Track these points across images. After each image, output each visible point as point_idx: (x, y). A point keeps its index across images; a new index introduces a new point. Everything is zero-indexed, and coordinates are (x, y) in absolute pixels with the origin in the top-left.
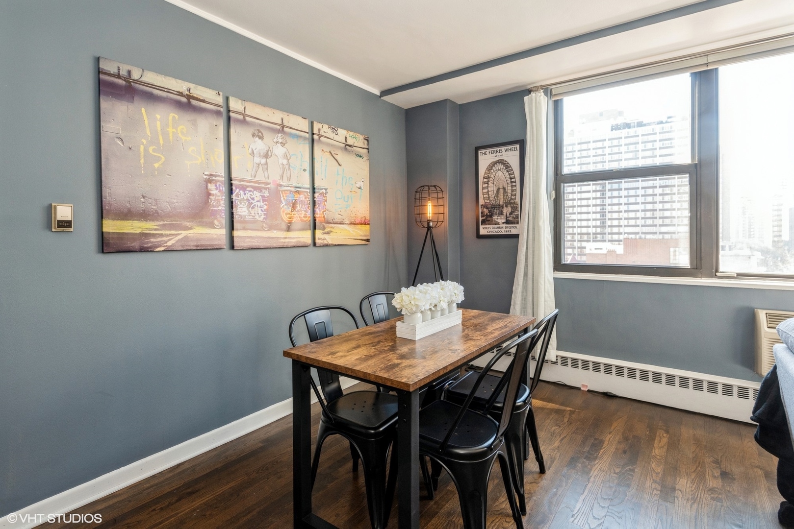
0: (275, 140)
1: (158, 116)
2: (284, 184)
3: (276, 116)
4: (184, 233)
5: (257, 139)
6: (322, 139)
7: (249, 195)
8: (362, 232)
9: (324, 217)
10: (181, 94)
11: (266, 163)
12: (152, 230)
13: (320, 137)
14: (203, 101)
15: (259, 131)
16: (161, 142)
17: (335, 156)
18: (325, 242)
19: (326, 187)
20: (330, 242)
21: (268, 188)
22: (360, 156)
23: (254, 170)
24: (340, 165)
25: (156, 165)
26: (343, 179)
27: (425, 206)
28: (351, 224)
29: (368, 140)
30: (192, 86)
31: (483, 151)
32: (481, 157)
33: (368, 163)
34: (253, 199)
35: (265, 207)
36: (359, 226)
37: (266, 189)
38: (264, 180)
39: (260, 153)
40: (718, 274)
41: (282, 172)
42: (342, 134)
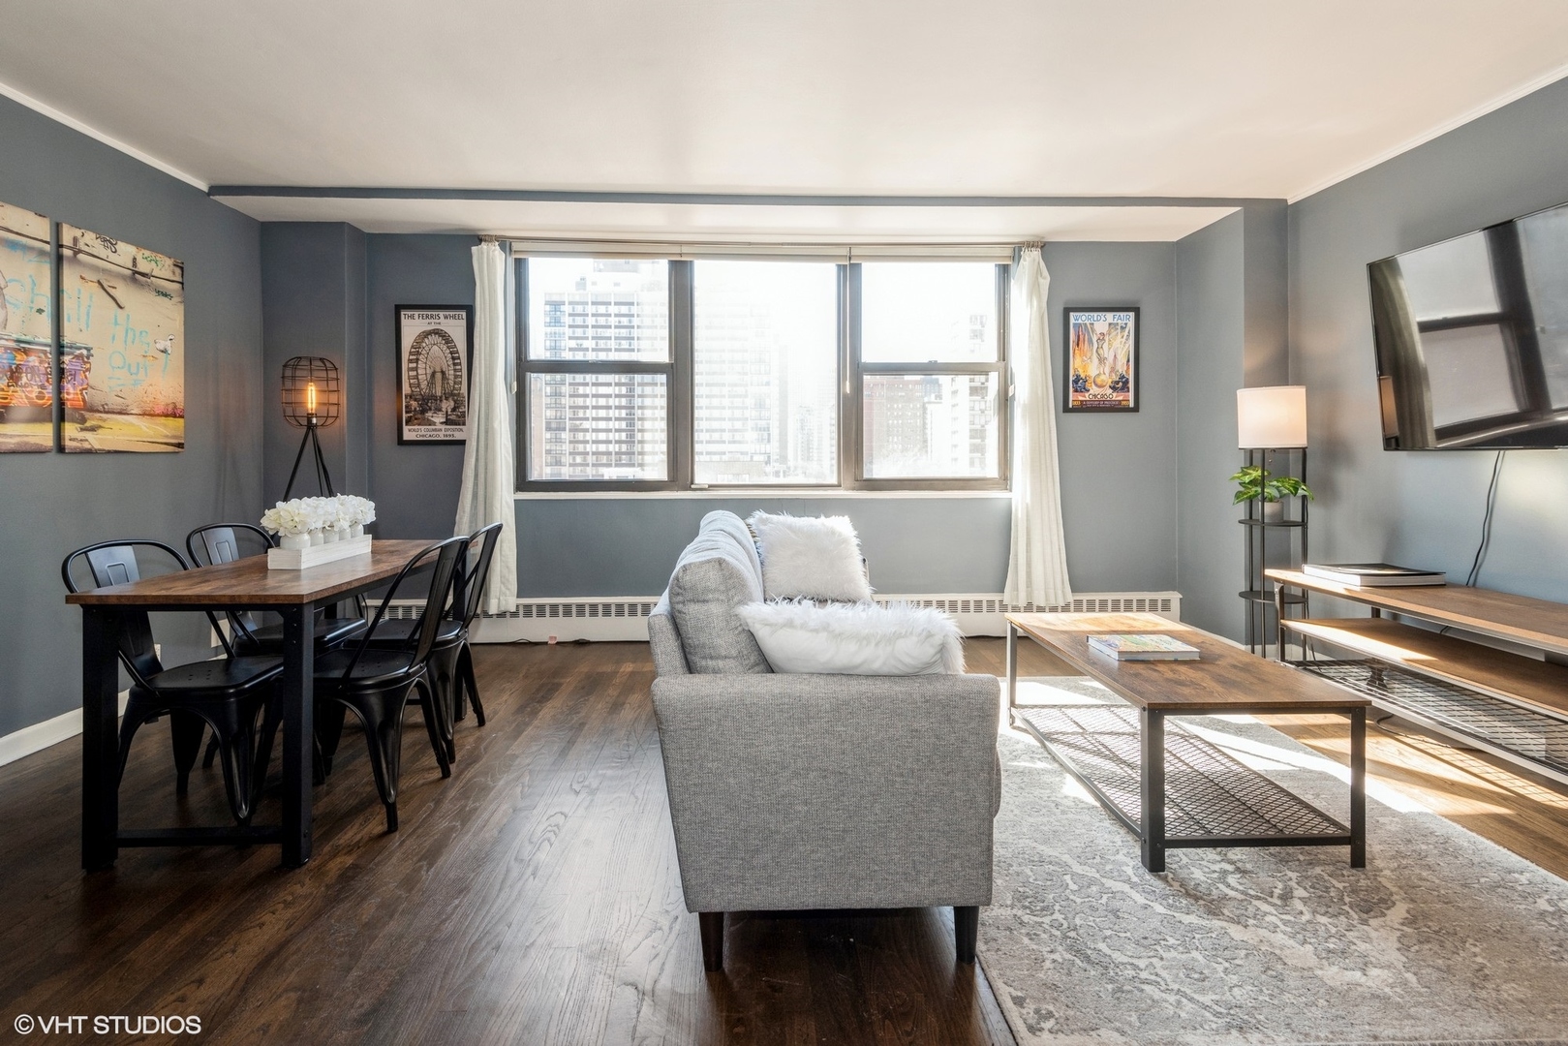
6: (81, 257)
8: (167, 430)
13: (75, 253)
17: (109, 290)
18: (85, 446)
20: (97, 446)
22: (166, 295)
24: (121, 307)
26: (127, 333)
27: (302, 391)
28: (144, 414)
29: (182, 269)
31: (410, 313)
32: (404, 322)
33: (181, 307)
36: (163, 420)
40: (693, 486)
42: (126, 252)
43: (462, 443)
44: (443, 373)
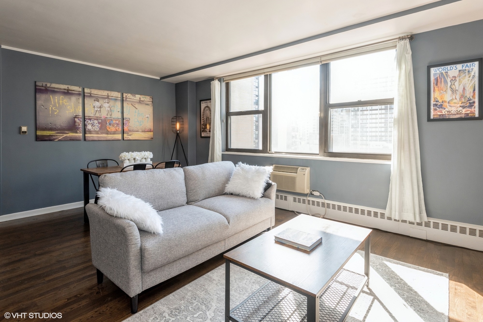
0: (104, 101)
1: (56, 98)
2: (108, 117)
3: (105, 93)
4: (65, 135)
5: (96, 102)
6: (127, 99)
7: (92, 122)
8: (149, 135)
9: (128, 129)
10: (65, 89)
11: (100, 110)
12: (54, 134)
13: (126, 99)
14: (74, 91)
15: (97, 99)
16: (57, 105)
17: (134, 105)
18: (129, 139)
19: (129, 118)
20: (131, 139)
21: (101, 119)
22: (148, 105)
23: (95, 113)
24: (137, 109)
25: (55, 113)
26: (138, 114)
27: (176, 124)
28: (142, 132)
29: (152, 98)
30: (69, 86)
31: (202, 102)
32: (202, 104)
33: (152, 107)
34: (94, 123)
35: (100, 126)
36: (147, 133)
37: (100, 119)
38: (99, 116)
39: (97, 107)
40: (269, 152)
41: (107, 113)
42: (138, 96)
43: (209, 137)
44: (209, 118)
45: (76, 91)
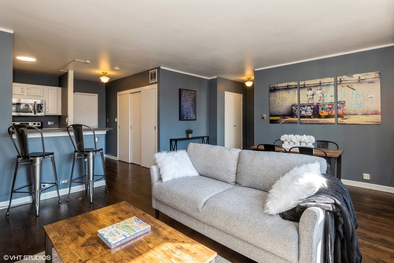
0: (317, 89)
1: (280, 93)
2: (321, 103)
3: (317, 81)
4: (286, 119)
5: (309, 91)
6: (342, 82)
7: (306, 108)
8: (373, 118)
9: (343, 113)
10: (286, 86)
11: (313, 97)
12: (279, 119)
13: (340, 82)
14: (292, 86)
15: (310, 88)
16: (281, 99)
17: (351, 87)
18: (344, 123)
19: (344, 101)
20: (347, 123)
21: (313, 105)
22: (372, 82)
23: (308, 100)
24: (354, 90)
25: (280, 104)
26: (357, 95)
28: (363, 115)
29: (380, 73)
30: (288, 83)
33: (380, 84)
34: (307, 109)
35: (312, 111)
36: (371, 116)
37: (312, 105)
38: (312, 103)
39: (310, 95)
41: (320, 99)
42: (356, 77)
45: (293, 86)
